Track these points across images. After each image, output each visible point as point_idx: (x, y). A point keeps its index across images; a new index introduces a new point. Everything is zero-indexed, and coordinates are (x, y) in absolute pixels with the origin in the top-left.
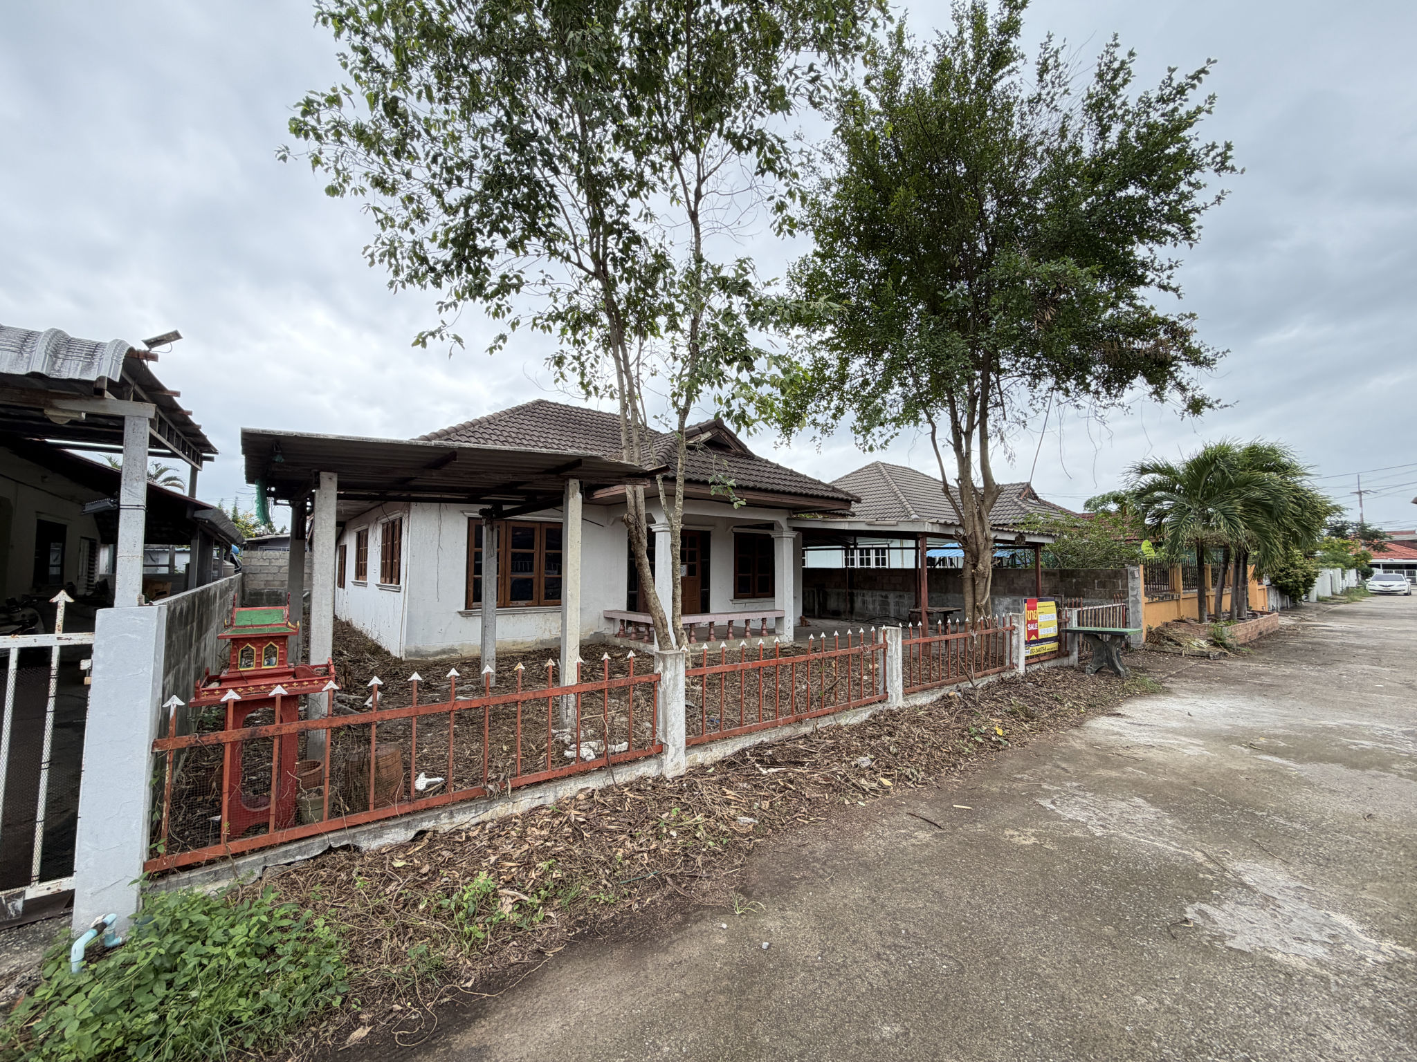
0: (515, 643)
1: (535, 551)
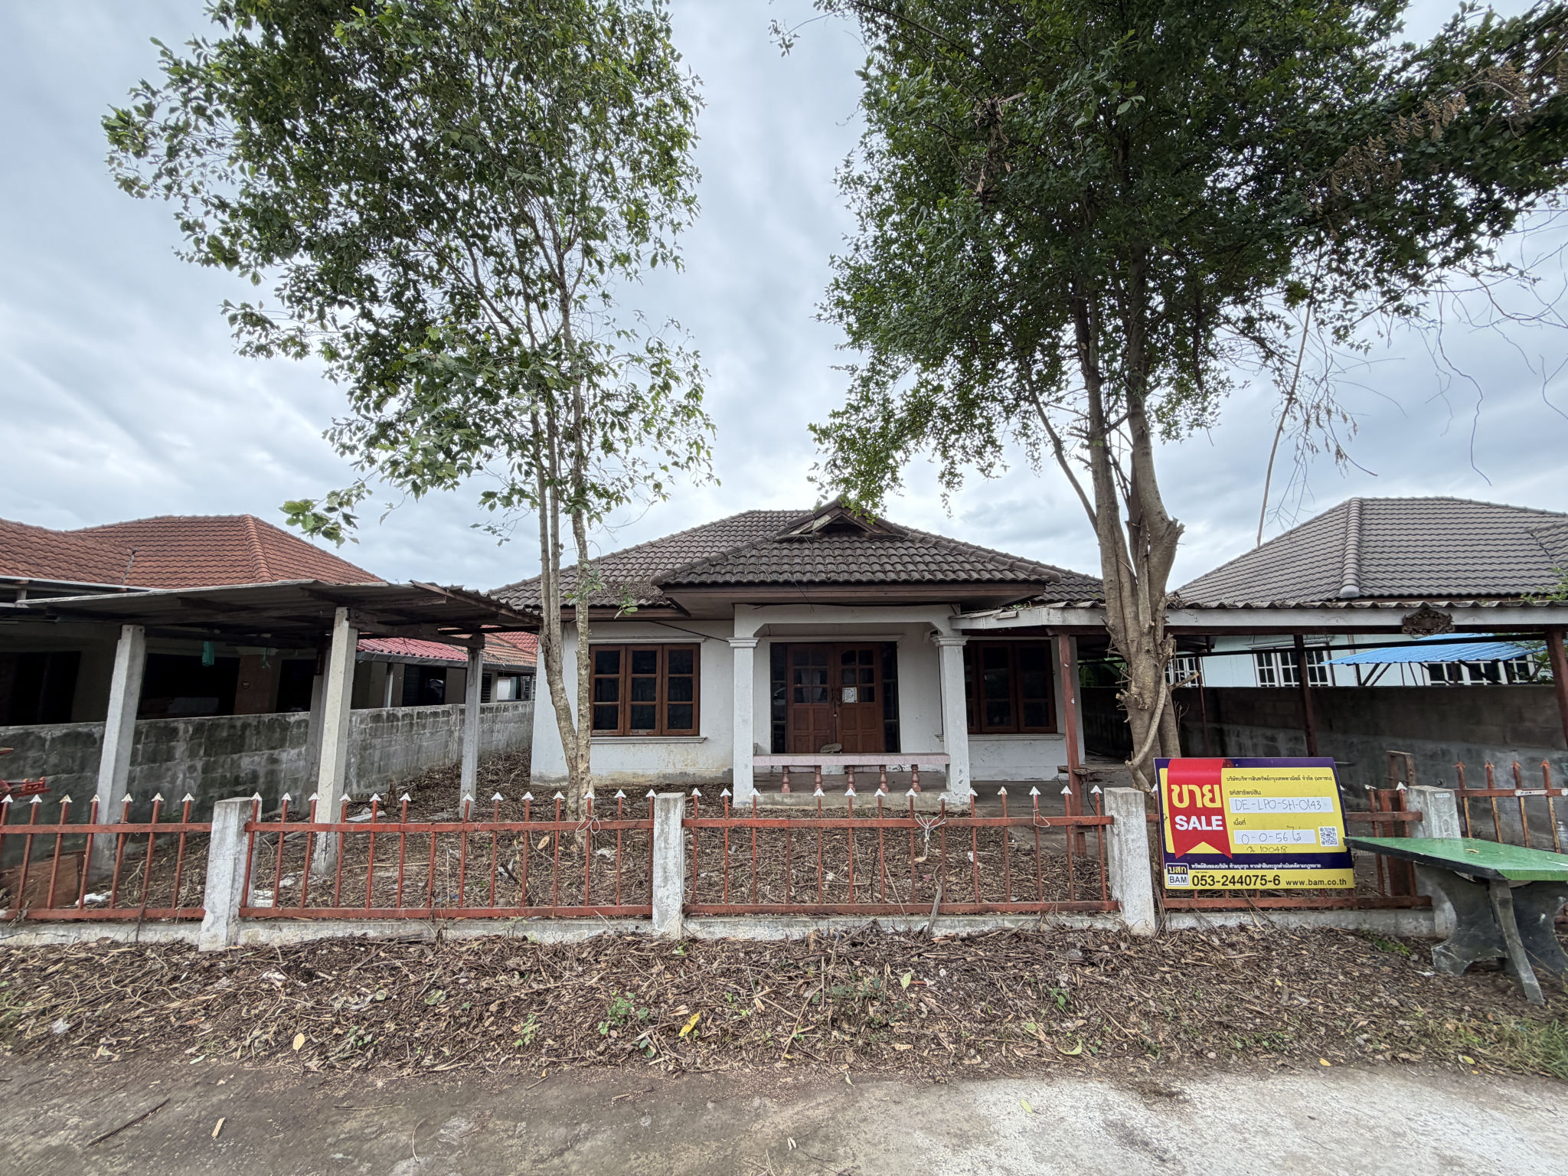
0: (635, 775)
1: (658, 675)
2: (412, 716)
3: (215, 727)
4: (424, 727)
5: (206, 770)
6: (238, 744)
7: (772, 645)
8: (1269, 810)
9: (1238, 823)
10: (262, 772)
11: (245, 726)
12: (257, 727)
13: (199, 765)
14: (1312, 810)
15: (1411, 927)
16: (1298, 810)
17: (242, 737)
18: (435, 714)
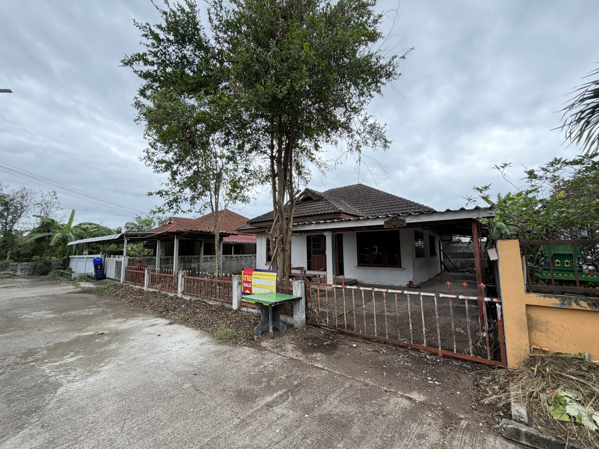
2: (238, 257)
3: (185, 258)
4: (242, 260)
5: (184, 266)
6: (190, 261)
7: (307, 236)
8: (260, 283)
9: (254, 286)
10: (196, 267)
11: (191, 258)
12: (194, 258)
13: (182, 265)
14: (269, 284)
15: (289, 321)
16: (266, 284)
17: (191, 260)
18: (246, 257)
